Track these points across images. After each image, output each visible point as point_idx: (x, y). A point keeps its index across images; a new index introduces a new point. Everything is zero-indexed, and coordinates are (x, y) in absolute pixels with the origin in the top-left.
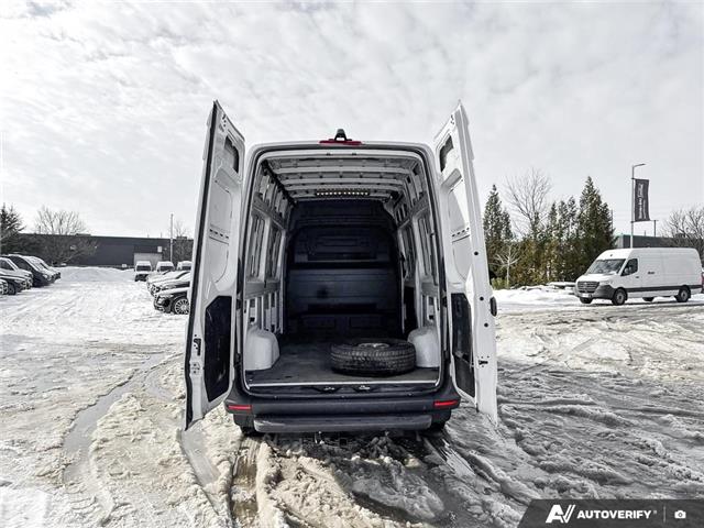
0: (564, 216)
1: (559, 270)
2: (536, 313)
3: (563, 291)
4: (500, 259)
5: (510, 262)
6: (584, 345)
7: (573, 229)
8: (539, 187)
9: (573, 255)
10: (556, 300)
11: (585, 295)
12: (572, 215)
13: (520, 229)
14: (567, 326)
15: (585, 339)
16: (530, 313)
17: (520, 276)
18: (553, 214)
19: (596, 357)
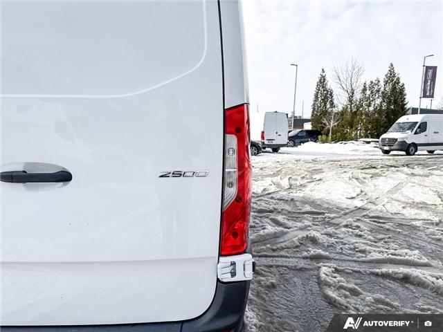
0: (372, 92)
1: (367, 131)
2: (351, 160)
3: (369, 145)
4: (325, 121)
5: (332, 124)
6: (397, 188)
7: (378, 101)
8: (356, 70)
9: (377, 120)
10: (365, 151)
11: (386, 148)
12: (378, 91)
13: (340, 101)
14: (377, 171)
15: (396, 182)
16: (346, 160)
17: (339, 134)
18: (364, 90)
19: (410, 201)
